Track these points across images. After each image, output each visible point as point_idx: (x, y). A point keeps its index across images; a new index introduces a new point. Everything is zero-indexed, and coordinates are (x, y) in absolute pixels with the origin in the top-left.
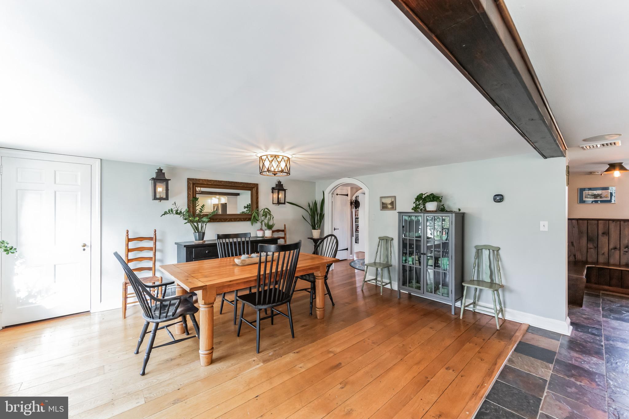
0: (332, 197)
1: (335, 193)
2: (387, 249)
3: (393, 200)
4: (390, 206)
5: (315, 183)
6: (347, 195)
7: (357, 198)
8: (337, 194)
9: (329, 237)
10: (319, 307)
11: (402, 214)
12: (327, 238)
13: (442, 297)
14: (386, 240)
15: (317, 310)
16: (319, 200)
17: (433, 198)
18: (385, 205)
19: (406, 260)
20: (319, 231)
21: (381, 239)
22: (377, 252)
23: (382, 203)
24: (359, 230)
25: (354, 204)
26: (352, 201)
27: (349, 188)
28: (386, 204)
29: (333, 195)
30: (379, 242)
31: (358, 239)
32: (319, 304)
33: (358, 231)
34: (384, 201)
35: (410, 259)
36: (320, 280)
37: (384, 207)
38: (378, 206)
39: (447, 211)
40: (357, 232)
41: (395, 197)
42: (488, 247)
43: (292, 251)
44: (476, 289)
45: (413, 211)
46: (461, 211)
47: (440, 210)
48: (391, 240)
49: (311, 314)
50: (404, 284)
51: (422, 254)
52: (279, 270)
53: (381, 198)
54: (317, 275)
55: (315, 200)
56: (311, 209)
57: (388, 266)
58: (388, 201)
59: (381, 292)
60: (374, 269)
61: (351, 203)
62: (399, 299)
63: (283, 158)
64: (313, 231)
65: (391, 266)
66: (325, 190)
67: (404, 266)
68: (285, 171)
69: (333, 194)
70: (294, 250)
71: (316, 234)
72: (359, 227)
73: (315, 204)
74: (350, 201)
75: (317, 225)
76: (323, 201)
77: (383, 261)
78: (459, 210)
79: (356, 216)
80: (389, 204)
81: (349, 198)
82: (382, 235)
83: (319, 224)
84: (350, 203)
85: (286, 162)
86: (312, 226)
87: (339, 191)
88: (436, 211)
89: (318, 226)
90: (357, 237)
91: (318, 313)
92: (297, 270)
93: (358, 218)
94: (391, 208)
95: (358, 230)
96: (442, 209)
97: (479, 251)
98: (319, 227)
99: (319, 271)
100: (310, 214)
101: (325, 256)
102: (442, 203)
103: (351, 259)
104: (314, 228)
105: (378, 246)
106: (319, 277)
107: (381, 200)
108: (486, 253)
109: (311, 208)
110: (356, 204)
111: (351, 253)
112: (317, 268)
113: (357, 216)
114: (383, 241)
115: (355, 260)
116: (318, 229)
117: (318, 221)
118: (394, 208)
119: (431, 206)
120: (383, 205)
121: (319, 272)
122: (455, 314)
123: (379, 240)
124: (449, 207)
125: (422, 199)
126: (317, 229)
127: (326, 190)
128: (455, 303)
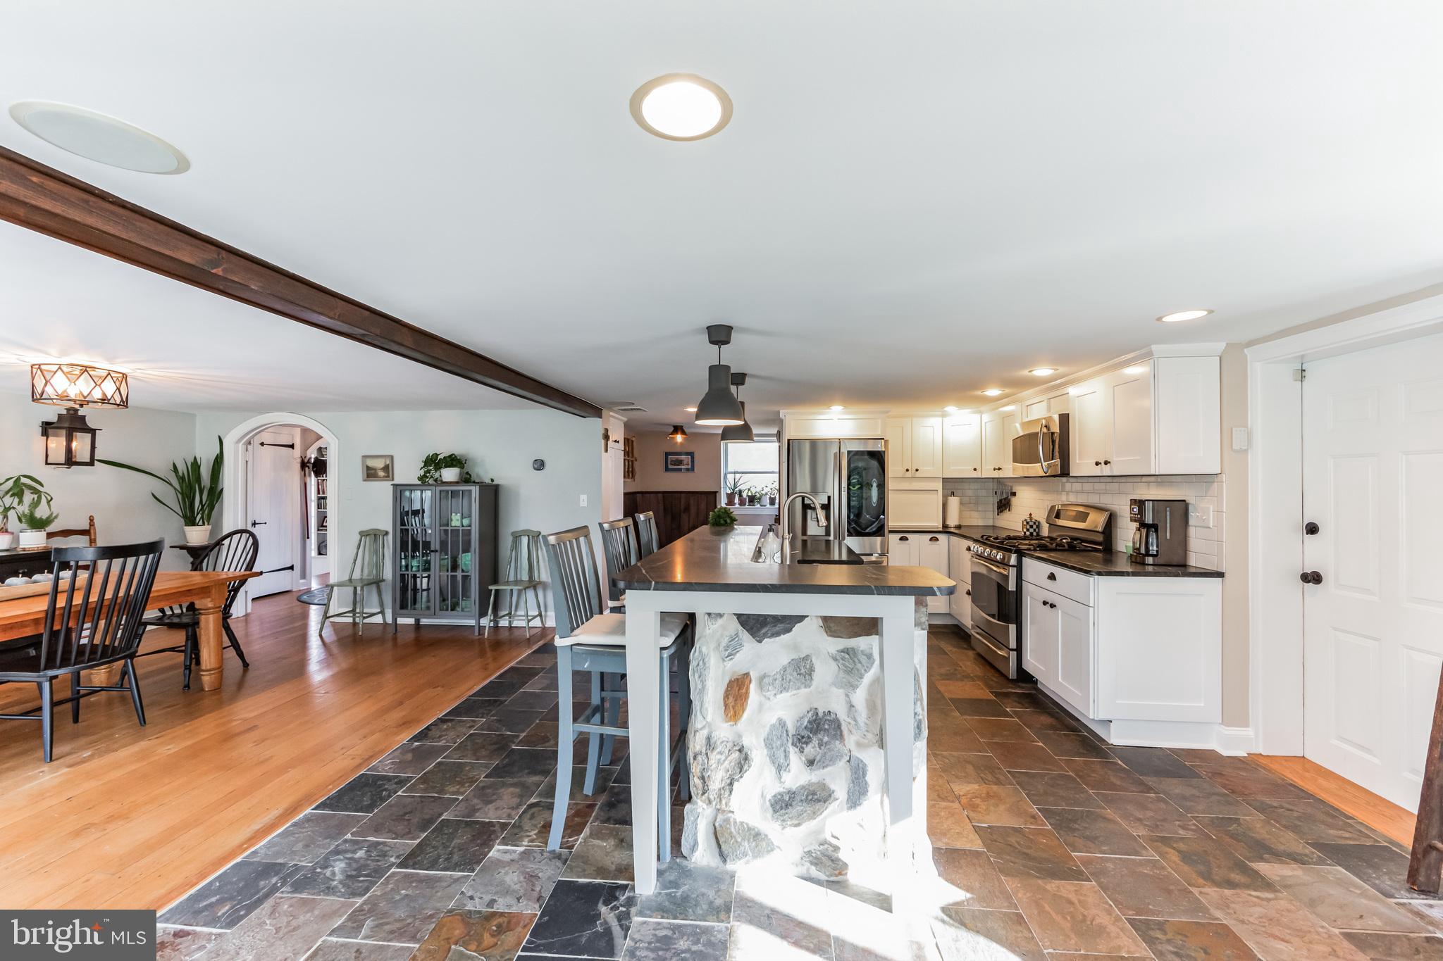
0: (247, 450)
1: (257, 440)
2: (376, 552)
3: (388, 463)
4: (381, 474)
5: (193, 416)
6: (292, 446)
7: (324, 453)
8: (262, 444)
9: (234, 536)
10: (208, 668)
11: (399, 488)
12: (230, 538)
13: (463, 613)
14: (375, 535)
15: (202, 675)
16: (206, 457)
17: (452, 461)
18: (373, 472)
19: (407, 566)
20: (207, 528)
21: (363, 534)
22: (355, 560)
23: (367, 467)
24: (327, 524)
25: (311, 466)
26: (306, 461)
27: (298, 432)
28: (375, 469)
29: (249, 446)
30: (361, 540)
31: (326, 546)
32: (208, 662)
33: (326, 527)
34: (371, 463)
35: (415, 563)
36: (211, 616)
37: (370, 474)
38: (359, 473)
39: (474, 482)
40: (322, 530)
41: (392, 457)
42: (527, 533)
43: (142, 558)
44: (512, 590)
45: (420, 483)
46: (495, 483)
47: (463, 480)
48: (384, 535)
49: (187, 686)
50: (403, 606)
51: (432, 551)
52: (109, 595)
53: (365, 457)
54: (203, 607)
55: (195, 458)
56: (181, 479)
57: (377, 582)
58: (379, 464)
59: (361, 629)
60: (351, 589)
61: (304, 465)
62: (395, 634)
63: (109, 374)
64: (187, 529)
65: (383, 580)
66: (225, 436)
67: (403, 576)
68: (112, 401)
69: (250, 443)
70: (148, 554)
71: (197, 535)
72: (328, 519)
73: (196, 465)
74: (299, 460)
75: (199, 516)
76: (218, 461)
77: (368, 576)
78: (492, 480)
79: (319, 493)
80: (382, 469)
81: (297, 452)
82: (366, 527)
83: (206, 512)
84: (299, 465)
85: (118, 384)
86: (185, 517)
87: (266, 437)
88: (457, 482)
89: (202, 517)
90: (324, 542)
91: (207, 680)
92: (151, 595)
93: (324, 498)
94: (384, 477)
95: (324, 524)
96: (466, 479)
97: (517, 537)
98: (207, 519)
99: (209, 597)
100: (180, 490)
101: (226, 569)
102: (465, 470)
103: (301, 589)
104: (191, 521)
105: (358, 548)
106: (210, 609)
107: (363, 462)
108: (525, 540)
109: (181, 474)
110: (319, 467)
111: (303, 576)
112: (204, 591)
113: (324, 493)
114: (368, 538)
115: (312, 589)
116: (204, 524)
117: (203, 506)
118: (391, 476)
119: (450, 474)
120: (369, 472)
121: (209, 599)
122: (479, 635)
123: (359, 537)
124: (478, 476)
125: (434, 462)
126: (201, 523)
127: (228, 436)
128: (480, 618)
